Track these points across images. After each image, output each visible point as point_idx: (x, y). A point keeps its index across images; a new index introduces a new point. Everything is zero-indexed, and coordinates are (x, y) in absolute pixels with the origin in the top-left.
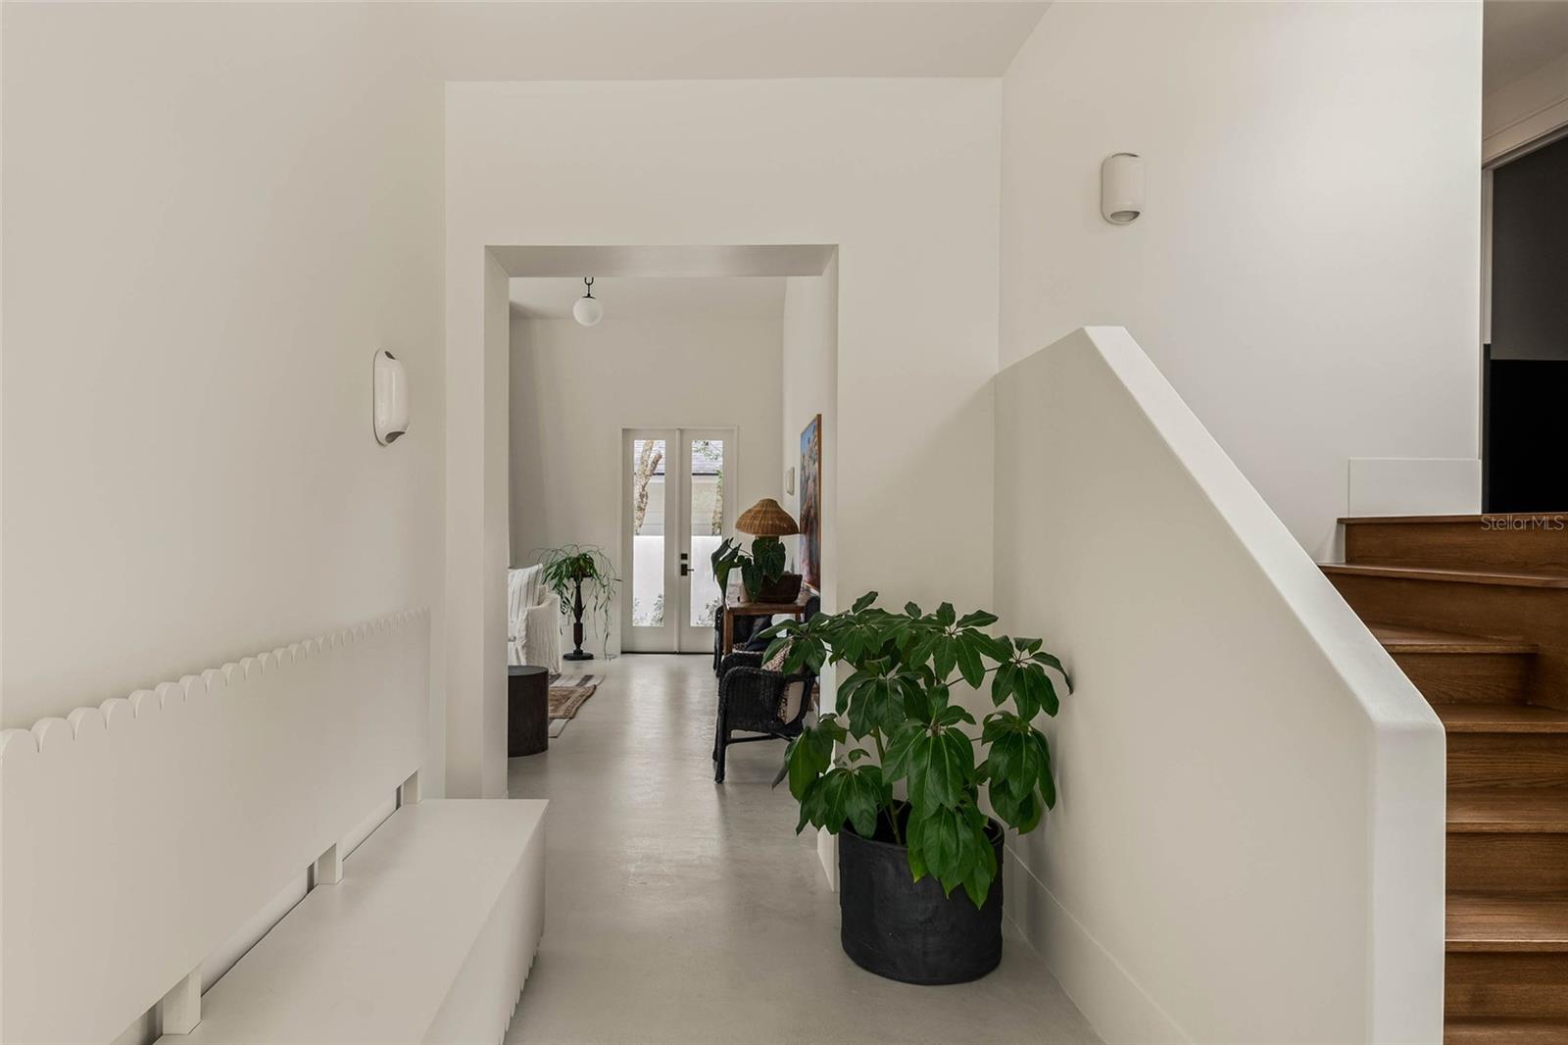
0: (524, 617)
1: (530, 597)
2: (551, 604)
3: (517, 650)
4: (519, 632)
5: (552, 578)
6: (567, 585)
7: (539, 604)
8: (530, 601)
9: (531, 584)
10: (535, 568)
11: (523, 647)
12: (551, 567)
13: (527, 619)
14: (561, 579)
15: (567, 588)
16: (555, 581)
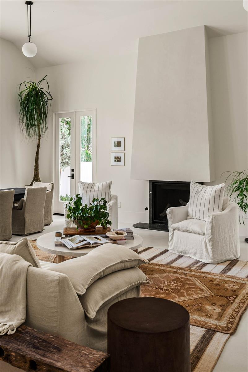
0: (210, 220)
1: (216, 205)
2: (231, 211)
3: (205, 242)
4: (207, 229)
5: (236, 190)
6: (247, 195)
7: (223, 210)
8: (216, 209)
9: (218, 195)
10: (220, 186)
11: (209, 241)
12: (236, 183)
13: (212, 222)
14: (242, 192)
15: (246, 197)
16: (238, 192)
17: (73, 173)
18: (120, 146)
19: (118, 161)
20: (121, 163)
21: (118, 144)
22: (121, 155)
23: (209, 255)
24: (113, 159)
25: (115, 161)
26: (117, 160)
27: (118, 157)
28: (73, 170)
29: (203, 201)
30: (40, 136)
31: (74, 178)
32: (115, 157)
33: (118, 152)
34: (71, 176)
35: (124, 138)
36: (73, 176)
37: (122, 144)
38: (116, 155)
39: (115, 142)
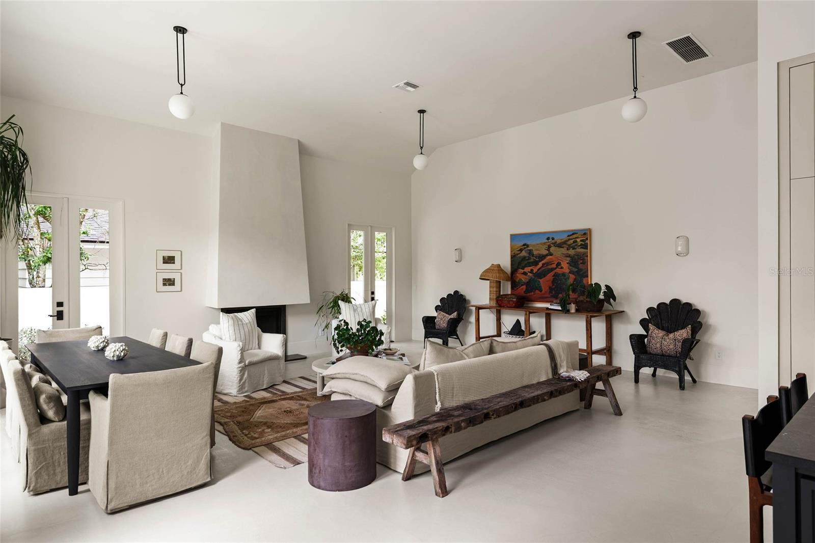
17: (60, 309)
18: (174, 263)
19: (169, 285)
20: (177, 287)
21: (169, 260)
22: (176, 276)
24: (161, 282)
25: (164, 284)
26: (167, 284)
27: (169, 280)
28: (60, 304)
31: (62, 319)
32: (163, 279)
33: (169, 271)
34: (56, 315)
35: (181, 252)
36: (60, 316)
37: (177, 260)
38: (167, 276)
39: (163, 257)
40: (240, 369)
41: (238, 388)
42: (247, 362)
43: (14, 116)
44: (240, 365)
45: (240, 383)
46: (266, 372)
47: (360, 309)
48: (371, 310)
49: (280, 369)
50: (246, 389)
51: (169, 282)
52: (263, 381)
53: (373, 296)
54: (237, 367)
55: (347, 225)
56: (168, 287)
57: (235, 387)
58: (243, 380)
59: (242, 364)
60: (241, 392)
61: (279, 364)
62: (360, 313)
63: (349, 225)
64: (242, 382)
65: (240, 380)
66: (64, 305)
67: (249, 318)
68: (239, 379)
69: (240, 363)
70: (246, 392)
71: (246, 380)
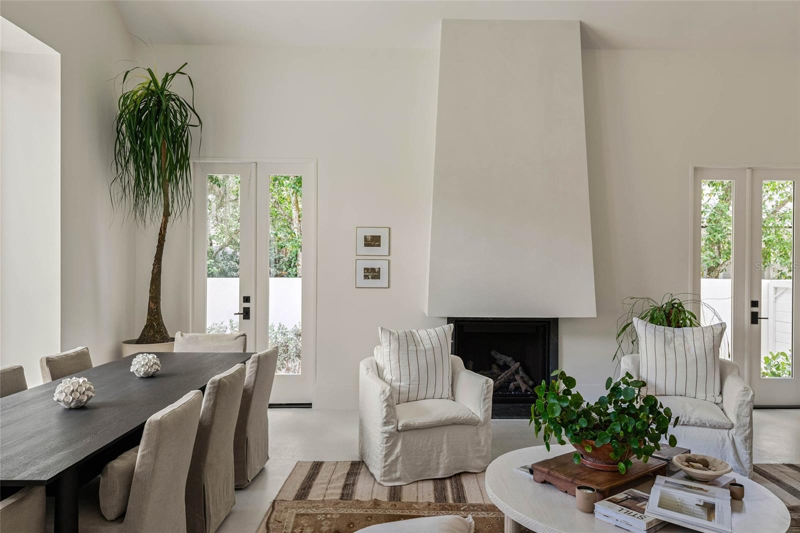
0: (748, 398)
3: (733, 442)
17: (246, 305)
18: (379, 245)
19: (373, 278)
20: (383, 281)
21: (373, 241)
22: (382, 265)
23: (743, 467)
24: (361, 273)
25: (366, 277)
26: (370, 277)
27: (373, 270)
28: (247, 299)
29: (691, 358)
30: (167, 214)
31: (249, 318)
32: (365, 269)
33: (374, 258)
34: (242, 312)
35: (389, 228)
36: (246, 314)
37: (384, 241)
38: (370, 265)
39: (365, 236)
40: (387, 435)
41: (383, 470)
42: (400, 424)
43: (186, 64)
44: (386, 428)
45: (385, 461)
46: (445, 446)
47: (681, 340)
48: (709, 345)
49: (479, 443)
50: (398, 474)
51: (372, 273)
52: (438, 464)
53: (755, 309)
54: (381, 430)
55: (691, 171)
56: (371, 280)
57: (379, 466)
58: (393, 457)
59: (390, 428)
60: (387, 478)
61: (477, 434)
62: (680, 349)
63: (696, 169)
64: (389, 460)
65: (387, 456)
66: (251, 301)
67: (435, 340)
68: (384, 453)
69: (386, 423)
70: (398, 479)
71: (397, 458)
